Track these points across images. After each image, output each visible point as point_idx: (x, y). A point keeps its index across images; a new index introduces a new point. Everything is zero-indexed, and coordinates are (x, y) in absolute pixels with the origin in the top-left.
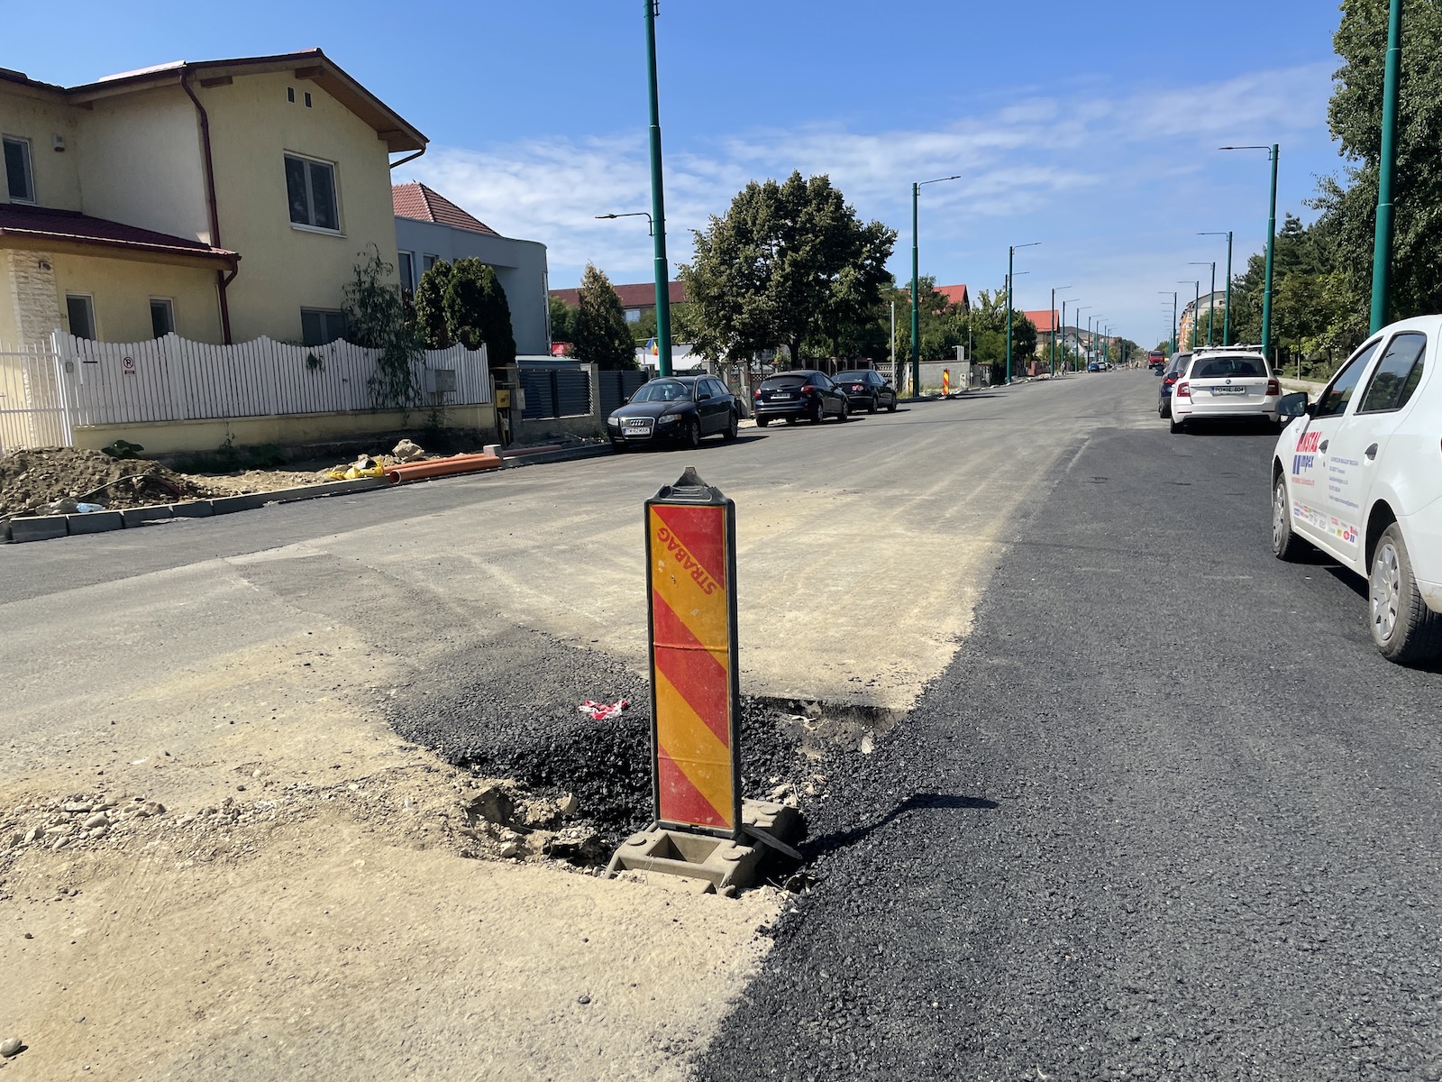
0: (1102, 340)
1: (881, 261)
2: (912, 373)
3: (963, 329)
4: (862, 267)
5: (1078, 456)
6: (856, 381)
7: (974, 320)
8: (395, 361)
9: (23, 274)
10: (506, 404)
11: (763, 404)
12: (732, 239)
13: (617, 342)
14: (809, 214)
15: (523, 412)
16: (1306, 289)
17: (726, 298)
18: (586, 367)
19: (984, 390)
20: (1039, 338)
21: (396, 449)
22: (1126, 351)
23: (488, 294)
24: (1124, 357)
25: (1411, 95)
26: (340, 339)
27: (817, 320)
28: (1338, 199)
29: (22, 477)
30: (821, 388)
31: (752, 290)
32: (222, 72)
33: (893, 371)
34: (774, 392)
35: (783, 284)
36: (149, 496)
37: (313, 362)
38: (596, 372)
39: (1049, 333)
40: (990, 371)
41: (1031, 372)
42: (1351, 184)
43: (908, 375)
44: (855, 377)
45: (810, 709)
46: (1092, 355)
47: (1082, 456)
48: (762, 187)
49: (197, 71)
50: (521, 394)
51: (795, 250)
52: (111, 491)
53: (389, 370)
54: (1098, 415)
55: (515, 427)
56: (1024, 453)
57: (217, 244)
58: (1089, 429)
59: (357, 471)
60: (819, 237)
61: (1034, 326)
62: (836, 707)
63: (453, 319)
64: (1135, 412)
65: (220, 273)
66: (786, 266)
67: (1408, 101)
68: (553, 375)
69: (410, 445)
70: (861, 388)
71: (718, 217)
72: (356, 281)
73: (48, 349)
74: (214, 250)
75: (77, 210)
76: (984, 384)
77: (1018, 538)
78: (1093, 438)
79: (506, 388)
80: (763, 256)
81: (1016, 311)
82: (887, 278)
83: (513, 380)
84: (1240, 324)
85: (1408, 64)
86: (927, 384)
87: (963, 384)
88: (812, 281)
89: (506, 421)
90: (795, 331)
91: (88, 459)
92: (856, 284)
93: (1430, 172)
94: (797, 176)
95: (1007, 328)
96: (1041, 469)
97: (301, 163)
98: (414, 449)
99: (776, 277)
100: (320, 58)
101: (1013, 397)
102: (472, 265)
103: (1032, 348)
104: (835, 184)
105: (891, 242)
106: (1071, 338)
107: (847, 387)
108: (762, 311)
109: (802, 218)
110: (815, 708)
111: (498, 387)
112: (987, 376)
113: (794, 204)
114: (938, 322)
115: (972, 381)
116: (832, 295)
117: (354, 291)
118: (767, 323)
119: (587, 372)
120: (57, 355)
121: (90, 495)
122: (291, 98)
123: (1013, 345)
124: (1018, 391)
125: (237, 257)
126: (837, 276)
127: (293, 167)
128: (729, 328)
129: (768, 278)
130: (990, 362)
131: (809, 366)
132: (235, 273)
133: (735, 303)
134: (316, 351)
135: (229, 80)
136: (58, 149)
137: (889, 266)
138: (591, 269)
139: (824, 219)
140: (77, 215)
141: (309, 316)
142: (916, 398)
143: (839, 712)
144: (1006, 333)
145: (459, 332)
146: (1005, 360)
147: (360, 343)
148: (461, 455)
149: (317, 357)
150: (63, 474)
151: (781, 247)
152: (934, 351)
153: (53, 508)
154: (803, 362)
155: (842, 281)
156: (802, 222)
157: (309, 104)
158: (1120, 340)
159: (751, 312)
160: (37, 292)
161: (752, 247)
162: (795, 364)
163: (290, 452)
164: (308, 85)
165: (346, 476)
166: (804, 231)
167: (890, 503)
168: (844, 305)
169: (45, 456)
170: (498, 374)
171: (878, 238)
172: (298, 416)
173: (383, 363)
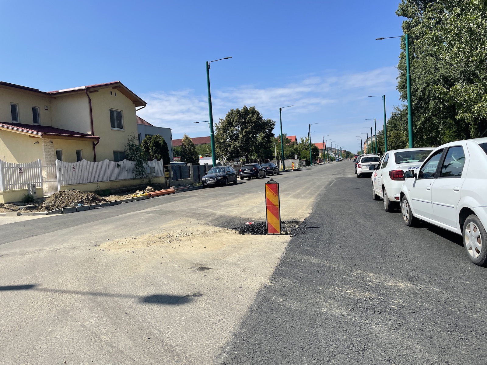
0: (340, 151)
1: (271, 130)
2: (282, 163)
3: (296, 150)
4: (265, 132)
5: (332, 184)
6: (268, 166)
7: (299, 147)
8: (139, 165)
9: (46, 145)
10: (168, 176)
11: (242, 173)
12: (227, 125)
13: (194, 157)
14: (249, 118)
15: (172, 178)
16: (398, 135)
17: (226, 143)
18: (189, 165)
19: (304, 168)
20: (320, 151)
21: (147, 189)
22: (348, 155)
23: (162, 145)
24: (347, 156)
25: (417, 84)
26: (125, 159)
27: (252, 148)
28: (400, 112)
29: (61, 198)
30: (259, 168)
31: (233, 140)
32: (96, 89)
33: (276, 163)
34: (245, 170)
35: (243, 138)
36: (94, 201)
37: (118, 166)
38: (192, 166)
39: (323, 150)
40: (306, 162)
41: (318, 162)
42: (403, 108)
43: (281, 164)
44: (267, 165)
45: (286, 222)
46: (337, 156)
47: (333, 184)
48: (235, 110)
49: (90, 89)
50: (172, 173)
51: (246, 128)
52: (84, 201)
53: (138, 167)
54: (338, 174)
55: (170, 182)
56: (318, 183)
57: (93, 134)
58: (335, 177)
59: (141, 194)
60: (253, 124)
61: (318, 148)
62: (291, 221)
63: (152, 152)
64: (349, 172)
65: (94, 142)
66: (244, 133)
67: (416, 86)
68: (180, 167)
69: (150, 187)
70: (269, 168)
71: (222, 119)
72: (128, 143)
73: (55, 165)
74: (93, 136)
75: (51, 126)
76: (304, 166)
77: (319, 199)
78: (337, 179)
79: (168, 171)
80: (236, 130)
81: (312, 143)
82: (273, 135)
83: (170, 169)
84: (381, 146)
85: (416, 76)
86: (286, 167)
87: (298, 166)
88: (251, 137)
89: (168, 181)
90: (247, 152)
91: (77, 193)
92: (264, 137)
93: (424, 104)
94: (246, 107)
95: (310, 149)
96: (323, 187)
97: (114, 111)
98: (152, 189)
99: (241, 136)
100: (120, 84)
101: (314, 170)
102: (157, 137)
103: (318, 154)
104: (257, 109)
105: (274, 125)
106: (330, 151)
107: (265, 168)
108: (237, 146)
109: (248, 119)
110: (287, 222)
111: (166, 171)
112: (305, 164)
113: (245, 115)
114: (288, 147)
115: (300, 165)
116: (257, 141)
117: (128, 146)
118: (238, 150)
119: (189, 166)
120: (57, 166)
121: (80, 202)
122: (111, 94)
123: (312, 154)
124: (314, 168)
125: (99, 138)
126: (258, 135)
127: (112, 112)
128: (227, 151)
129: (238, 137)
130: (305, 159)
131: (252, 162)
132: (98, 142)
133: (229, 144)
134: (119, 163)
135: (97, 91)
136: (46, 110)
137: (273, 132)
138: (186, 136)
139: (254, 119)
140: (50, 127)
141: (115, 153)
142: (284, 171)
143: (291, 222)
144: (309, 150)
145: (154, 156)
146: (310, 159)
147: (129, 160)
148: (163, 190)
149: (119, 164)
150: (72, 197)
151: (241, 127)
152: (288, 156)
153: (72, 205)
154: (250, 161)
155: (260, 137)
156: (247, 120)
157: (116, 96)
158: (345, 151)
159: (233, 147)
160: (49, 149)
161: (233, 127)
162: (247, 162)
163: (113, 191)
164: (116, 91)
165: (137, 196)
166: (248, 123)
167: (288, 195)
168: (261, 144)
169: (66, 192)
170: (166, 168)
171: (270, 124)
172: (115, 181)
173: (136, 165)
